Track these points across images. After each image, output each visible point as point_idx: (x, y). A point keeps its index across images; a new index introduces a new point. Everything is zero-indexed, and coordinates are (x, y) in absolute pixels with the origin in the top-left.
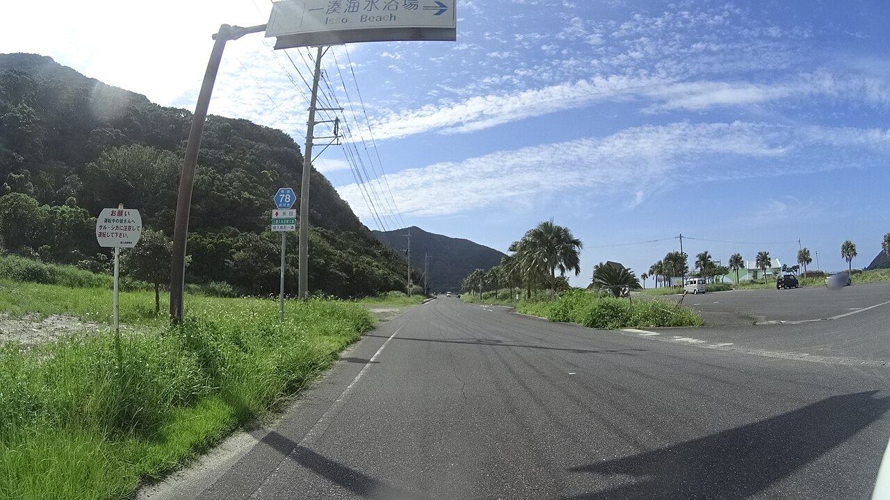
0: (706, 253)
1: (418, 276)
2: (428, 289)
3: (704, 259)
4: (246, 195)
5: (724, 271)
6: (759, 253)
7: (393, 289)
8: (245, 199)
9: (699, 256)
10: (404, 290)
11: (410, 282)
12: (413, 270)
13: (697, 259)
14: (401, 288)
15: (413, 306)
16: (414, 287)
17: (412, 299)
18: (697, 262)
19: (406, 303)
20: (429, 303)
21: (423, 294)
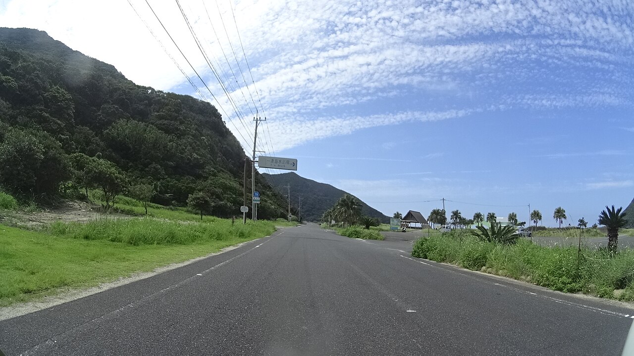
0: (457, 211)
1: (295, 210)
2: (301, 218)
3: (456, 214)
4: (195, 155)
5: (471, 222)
6: (489, 213)
7: (280, 217)
8: (195, 158)
9: (453, 212)
10: (286, 218)
11: (290, 214)
12: (292, 206)
13: (452, 214)
14: (284, 217)
15: (291, 227)
16: (293, 216)
17: (290, 223)
18: (452, 216)
19: (287, 225)
20: (300, 226)
21: (298, 221)
